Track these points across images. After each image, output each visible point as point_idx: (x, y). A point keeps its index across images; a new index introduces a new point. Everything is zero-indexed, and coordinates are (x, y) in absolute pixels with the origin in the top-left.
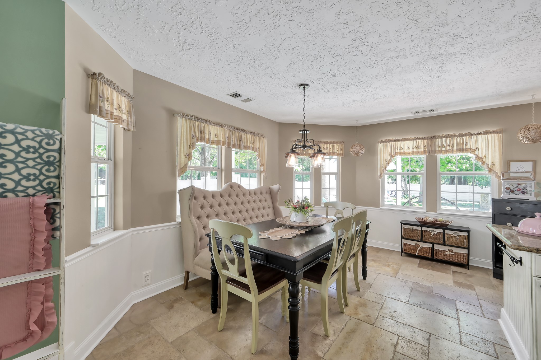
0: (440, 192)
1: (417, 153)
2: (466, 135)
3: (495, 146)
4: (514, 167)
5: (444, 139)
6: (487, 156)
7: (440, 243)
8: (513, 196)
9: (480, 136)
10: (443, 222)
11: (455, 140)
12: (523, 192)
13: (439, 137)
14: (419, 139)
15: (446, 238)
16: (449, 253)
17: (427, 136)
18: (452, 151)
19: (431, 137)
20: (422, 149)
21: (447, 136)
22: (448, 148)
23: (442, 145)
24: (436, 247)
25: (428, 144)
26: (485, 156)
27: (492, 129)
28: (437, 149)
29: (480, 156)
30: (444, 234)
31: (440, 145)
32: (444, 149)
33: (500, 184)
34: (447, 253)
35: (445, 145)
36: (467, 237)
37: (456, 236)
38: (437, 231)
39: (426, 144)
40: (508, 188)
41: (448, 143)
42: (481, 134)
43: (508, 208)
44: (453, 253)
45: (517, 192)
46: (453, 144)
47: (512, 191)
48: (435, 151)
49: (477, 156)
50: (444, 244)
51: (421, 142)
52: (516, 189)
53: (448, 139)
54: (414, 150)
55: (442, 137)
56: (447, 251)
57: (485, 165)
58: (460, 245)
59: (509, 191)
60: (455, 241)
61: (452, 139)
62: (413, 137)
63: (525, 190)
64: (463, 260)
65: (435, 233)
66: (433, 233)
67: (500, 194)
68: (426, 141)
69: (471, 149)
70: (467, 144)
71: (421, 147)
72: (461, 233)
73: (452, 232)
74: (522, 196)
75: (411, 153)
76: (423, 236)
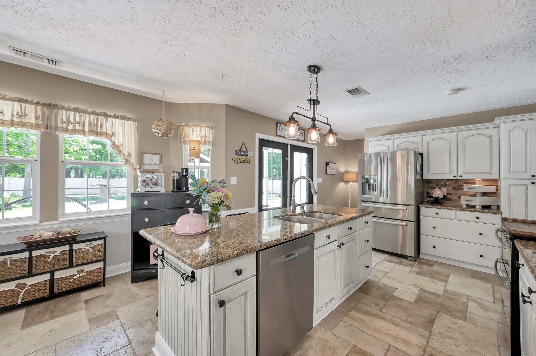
0: (64, 189)
1: (22, 125)
2: (100, 114)
3: (131, 135)
4: (147, 158)
5: (72, 113)
6: (123, 144)
7: (65, 266)
8: (148, 189)
9: (117, 120)
10: (70, 233)
11: (87, 119)
12: (156, 185)
13: (63, 108)
14: (26, 101)
15: (74, 256)
16: (79, 276)
17: (42, 102)
18: (83, 132)
19: (50, 105)
20: (33, 121)
21: (76, 110)
22: (77, 127)
23: (68, 121)
24: (58, 275)
25: (44, 114)
26: (122, 145)
27: (129, 116)
28: (60, 125)
29: (117, 143)
30: (71, 251)
31: (65, 120)
32: (70, 127)
33: (136, 177)
34: (75, 277)
35: (72, 121)
36: (103, 246)
37: (88, 248)
38: (58, 250)
39: (39, 113)
40: (144, 181)
41: (77, 119)
42: (117, 117)
43: (146, 203)
44: (85, 274)
45: (151, 185)
46: (84, 123)
47: (148, 184)
48: (56, 128)
49: (114, 143)
50: (71, 265)
51: (30, 109)
52: (151, 182)
53: (77, 114)
54: (15, 119)
55: (68, 109)
56: (75, 275)
57: (122, 155)
58: (94, 259)
59: (145, 184)
60: (87, 255)
61: (83, 115)
62: (13, 96)
63: (157, 183)
64: (96, 278)
65: (55, 254)
66: (52, 256)
67: (136, 187)
68: (39, 108)
69: (106, 134)
70: (102, 126)
71: (30, 116)
72: (95, 243)
73: (83, 245)
74: (155, 189)
75: (9, 123)
76: (34, 265)
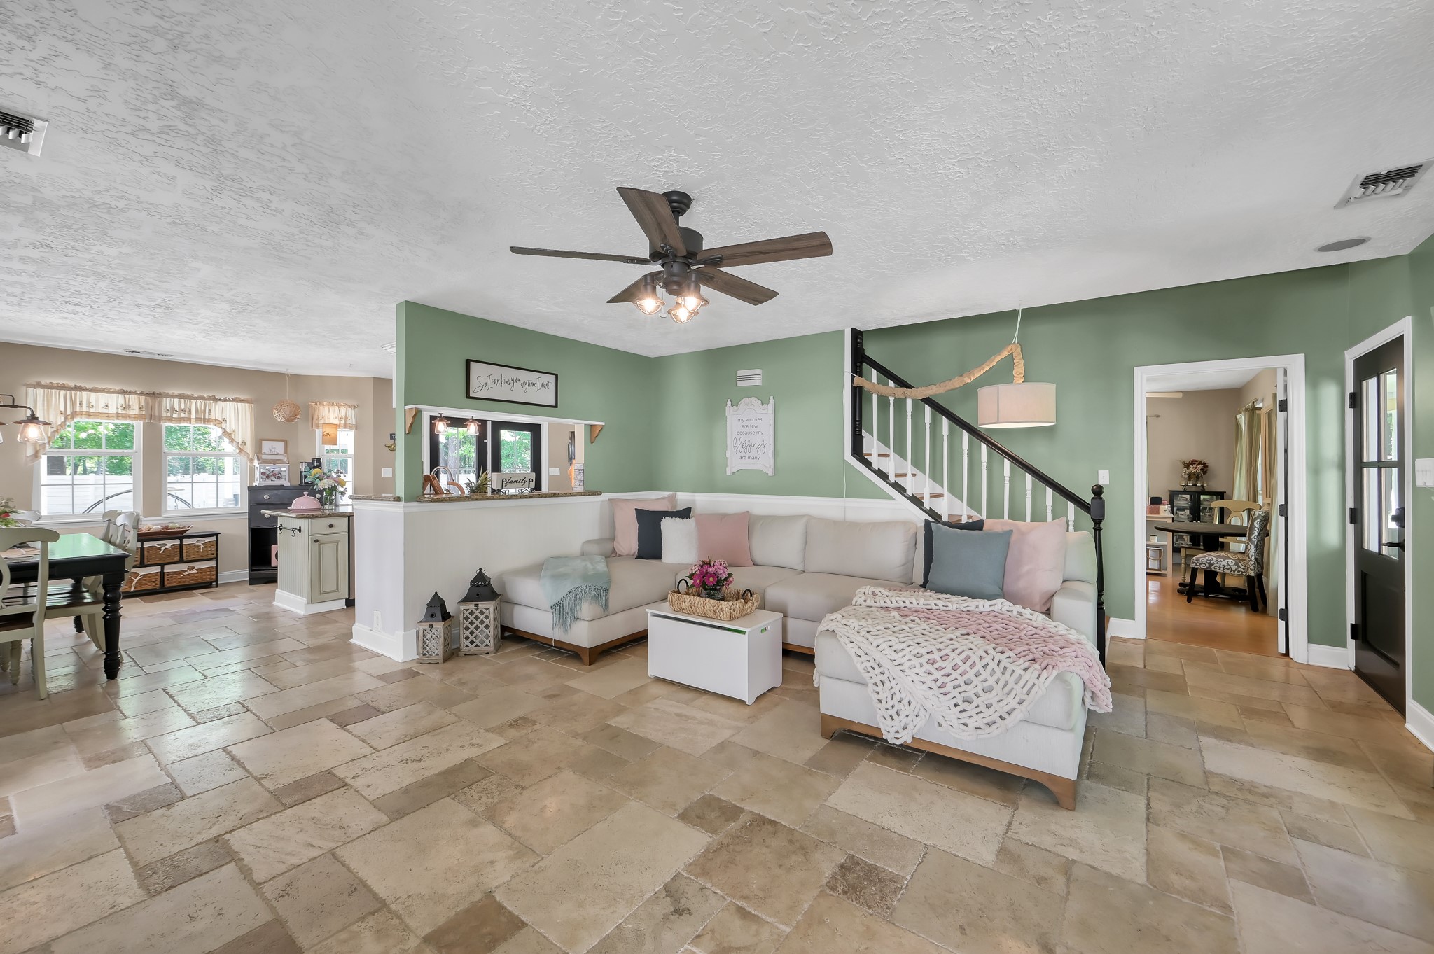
0: (166, 483)
1: (127, 416)
2: (209, 399)
3: (246, 419)
4: (267, 446)
5: (176, 400)
6: (236, 431)
7: (175, 560)
8: (269, 483)
9: (228, 403)
10: (179, 528)
11: (193, 405)
12: (278, 478)
13: (167, 396)
14: (130, 393)
15: (184, 551)
16: (189, 572)
17: (146, 391)
18: (189, 420)
19: (154, 393)
20: (136, 412)
21: (181, 397)
22: (183, 415)
23: (173, 409)
24: (168, 569)
25: (147, 404)
26: (234, 431)
27: (243, 397)
28: (164, 414)
29: (228, 430)
30: (181, 545)
31: (168, 408)
32: (175, 415)
33: (252, 470)
34: (185, 573)
35: (177, 409)
36: (215, 543)
37: (199, 544)
38: (169, 543)
39: (143, 403)
40: (263, 474)
41: (183, 407)
42: (229, 400)
43: (266, 497)
44: (196, 571)
45: (272, 478)
46: (190, 410)
47: (268, 477)
48: (160, 418)
50: (181, 561)
51: (133, 400)
52: (271, 474)
53: (182, 401)
54: (120, 411)
55: (173, 396)
56: (186, 571)
57: (235, 443)
58: (205, 557)
59: (264, 477)
60: (199, 551)
61: (188, 401)
62: (117, 388)
63: (280, 475)
64: (210, 577)
65: (166, 547)
66: (163, 548)
67: (252, 479)
68: (142, 398)
69: (216, 420)
70: (210, 412)
71: (134, 407)
72: (207, 540)
73: (194, 541)
74: (277, 483)
75: (114, 415)
76: (146, 556)
